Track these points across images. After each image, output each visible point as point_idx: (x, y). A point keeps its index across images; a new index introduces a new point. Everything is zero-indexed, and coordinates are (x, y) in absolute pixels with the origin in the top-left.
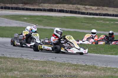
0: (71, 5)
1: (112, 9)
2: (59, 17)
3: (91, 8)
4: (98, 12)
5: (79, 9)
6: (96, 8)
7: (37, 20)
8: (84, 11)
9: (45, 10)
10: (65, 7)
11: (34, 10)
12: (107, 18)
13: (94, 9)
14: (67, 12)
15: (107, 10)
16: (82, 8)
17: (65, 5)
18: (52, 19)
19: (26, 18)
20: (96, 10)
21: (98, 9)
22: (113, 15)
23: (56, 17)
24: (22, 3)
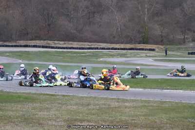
0: (42, 41)
1: (76, 43)
2: (35, 52)
3: (59, 43)
4: (64, 46)
5: (49, 44)
6: (63, 42)
7: (18, 55)
8: (53, 45)
9: (21, 46)
10: (38, 43)
11: (12, 46)
12: (74, 51)
13: (61, 44)
14: (39, 47)
15: (72, 44)
16: (52, 43)
17: (37, 41)
18: (29, 54)
19: (8, 54)
20: (63, 44)
21: (65, 44)
22: (77, 48)
23: (32, 52)
24: (2, 41)
